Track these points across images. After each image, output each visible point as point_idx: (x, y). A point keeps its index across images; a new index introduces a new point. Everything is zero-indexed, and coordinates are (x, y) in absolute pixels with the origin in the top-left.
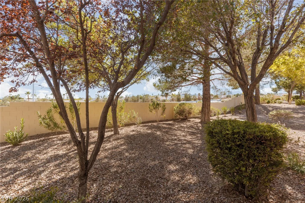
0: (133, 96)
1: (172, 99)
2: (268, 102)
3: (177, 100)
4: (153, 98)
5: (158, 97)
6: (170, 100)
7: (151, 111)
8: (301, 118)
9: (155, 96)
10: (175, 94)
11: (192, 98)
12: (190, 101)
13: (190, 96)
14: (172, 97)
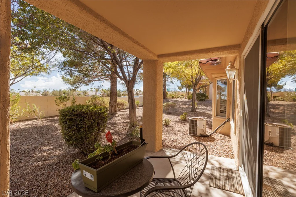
0: (54, 91)
1: (102, 94)
2: (173, 97)
3: (107, 95)
4: (81, 93)
5: (86, 92)
6: (100, 95)
7: (58, 105)
8: (187, 108)
9: (83, 91)
10: (105, 89)
11: (122, 94)
12: (120, 97)
13: (120, 92)
14: (102, 92)
